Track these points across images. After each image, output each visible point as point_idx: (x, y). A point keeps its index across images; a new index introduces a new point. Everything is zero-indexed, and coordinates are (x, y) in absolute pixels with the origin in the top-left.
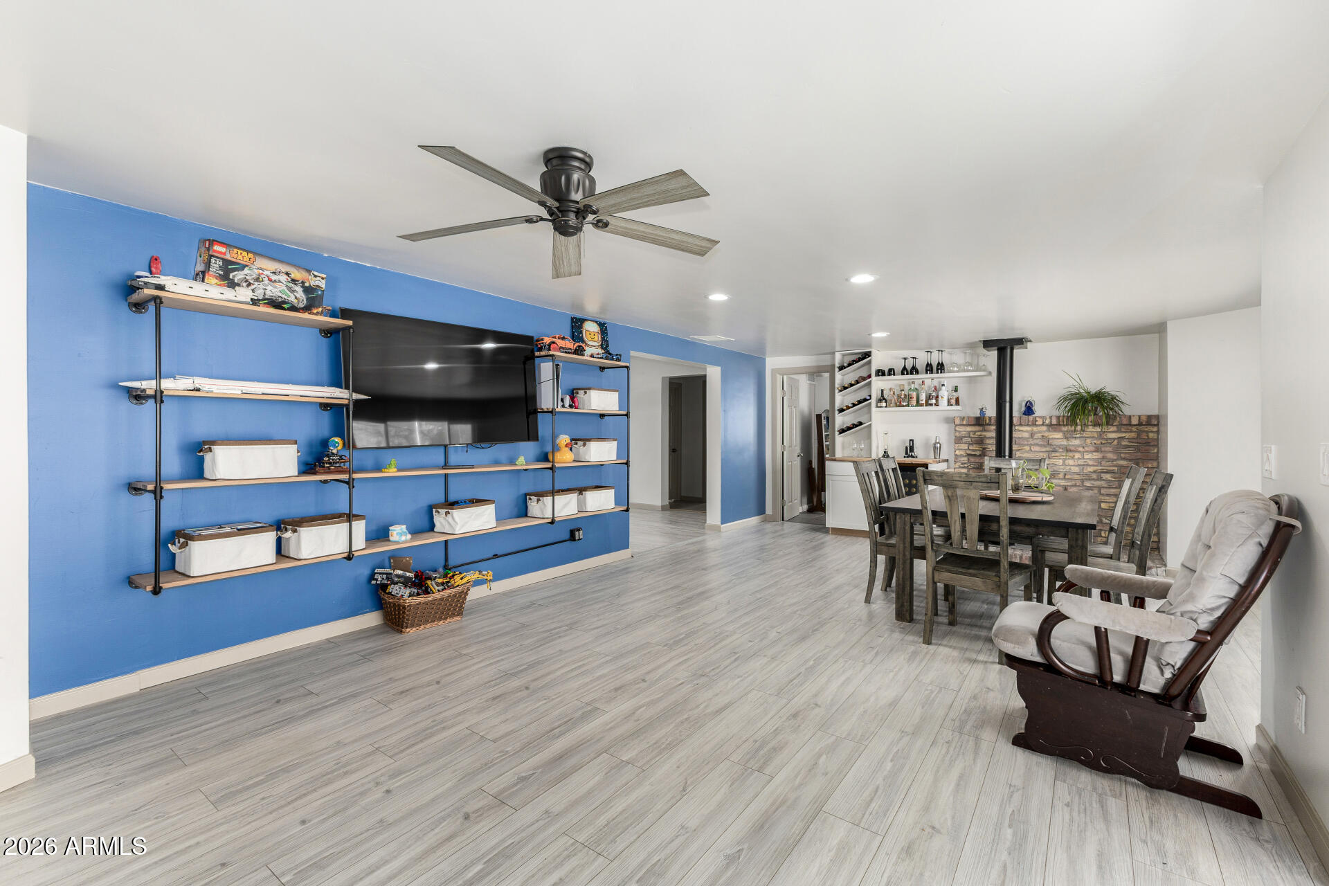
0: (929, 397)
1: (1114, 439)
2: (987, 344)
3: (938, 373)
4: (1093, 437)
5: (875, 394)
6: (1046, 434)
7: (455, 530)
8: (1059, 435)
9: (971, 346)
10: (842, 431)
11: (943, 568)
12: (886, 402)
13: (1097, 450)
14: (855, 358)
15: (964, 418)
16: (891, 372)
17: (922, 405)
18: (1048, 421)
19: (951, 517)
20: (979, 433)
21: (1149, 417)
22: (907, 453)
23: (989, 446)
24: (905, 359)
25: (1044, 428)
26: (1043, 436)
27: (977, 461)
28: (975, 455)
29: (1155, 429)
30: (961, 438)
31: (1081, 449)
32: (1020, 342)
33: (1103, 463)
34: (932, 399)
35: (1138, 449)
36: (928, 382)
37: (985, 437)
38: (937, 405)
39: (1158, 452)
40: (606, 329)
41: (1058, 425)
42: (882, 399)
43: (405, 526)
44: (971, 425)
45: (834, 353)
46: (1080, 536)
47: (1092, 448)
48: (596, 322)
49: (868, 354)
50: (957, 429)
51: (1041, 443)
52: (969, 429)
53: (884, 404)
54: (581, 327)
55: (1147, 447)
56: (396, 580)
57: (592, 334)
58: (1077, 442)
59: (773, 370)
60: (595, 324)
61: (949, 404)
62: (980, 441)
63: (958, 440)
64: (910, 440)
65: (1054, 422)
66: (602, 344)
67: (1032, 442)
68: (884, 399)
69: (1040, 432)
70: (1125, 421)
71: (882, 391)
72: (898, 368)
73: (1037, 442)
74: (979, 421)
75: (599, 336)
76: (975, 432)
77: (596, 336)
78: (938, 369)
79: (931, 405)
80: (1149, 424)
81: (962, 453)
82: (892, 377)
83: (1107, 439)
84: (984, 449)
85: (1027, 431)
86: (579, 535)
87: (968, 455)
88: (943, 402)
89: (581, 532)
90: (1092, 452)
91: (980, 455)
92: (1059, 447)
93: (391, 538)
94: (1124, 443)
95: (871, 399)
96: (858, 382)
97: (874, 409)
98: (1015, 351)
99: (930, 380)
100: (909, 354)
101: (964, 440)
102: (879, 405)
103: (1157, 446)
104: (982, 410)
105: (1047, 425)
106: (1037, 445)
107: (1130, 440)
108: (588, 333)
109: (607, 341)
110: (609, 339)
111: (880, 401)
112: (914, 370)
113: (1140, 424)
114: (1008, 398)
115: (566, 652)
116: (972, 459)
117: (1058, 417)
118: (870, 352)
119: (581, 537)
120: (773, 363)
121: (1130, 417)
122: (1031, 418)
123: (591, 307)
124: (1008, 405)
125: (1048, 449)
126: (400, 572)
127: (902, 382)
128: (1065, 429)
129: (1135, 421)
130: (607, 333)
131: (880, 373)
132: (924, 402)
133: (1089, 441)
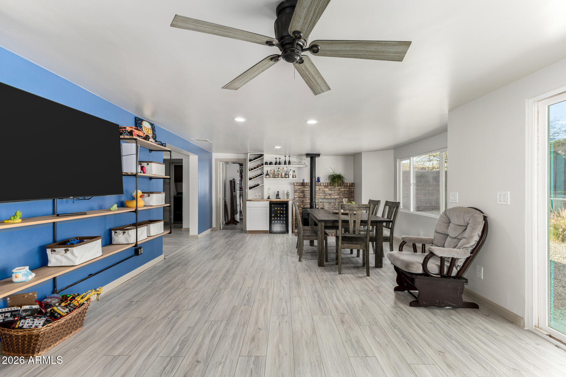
0: (286, 175)
1: (343, 191)
2: (308, 155)
3: (289, 165)
4: (337, 190)
5: (265, 172)
6: (324, 189)
7: (74, 263)
8: (327, 190)
9: (300, 155)
10: (251, 188)
11: (345, 243)
12: (269, 176)
13: (338, 195)
14: (257, 156)
15: (298, 183)
16: (271, 163)
17: (283, 177)
18: (324, 185)
19: (350, 222)
20: (302, 189)
21: (352, 183)
22: (276, 197)
23: (306, 194)
24: (276, 158)
25: (323, 187)
26: (323, 190)
27: (302, 199)
28: (301, 197)
29: (353, 187)
30: (296, 191)
31: (334, 194)
32: (318, 155)
33: (340, 199)
34: (287, 175)
35: (349, 194)
36: (285, 169)
37: (305, 190)
38: (288, 177)
39: (354, 195)
40: (154, 128)
41: (328, 186)
42: (267, 174)
43: (28, 267)
44: (300, 186)
45: (247, 154)
46: (381, 225)
47: (337, 194)
48: (149, 123)
49: (261, 155)
50: (295, 187)
51: (322, 192)
52: (299, 187)
53: (268, 177)
54: (141, 124)
55: (351, 194)
56: (24, 314)
57: (148, 129)
58: (333, 192)
59: (216, 159)
60: (148, 124)
61: (293, 177)
62: (303, 192)
63: (295, 191)
64: (278, 192)
65: (326, 185)
66: (153, 136)
67: (320, 192)
68: (268, 174)
69: (322, 188)
70: (346, 185)
71: (267, 171)
72: (274, 162)
73: (321, 192)
74: (303, 184)
75: (151, 131)
76: (301, 188)
77: (149, 131)
78: (289, 164)
79: (286, 177)
80: (352, 186)
81: (297, 196)
82: (271, 166)
83: (341, 191)
84: (304, 195)
85: (318, 188)
86: (141, 251)
87: (299, 197)
88: (291, 176)
89: (142, 249)
90: (337, 195)
91: (303, 197)
92: (327, 193)
93: (15, 280)
94: (345, 192)
95: (263, 174)
96: (258, 167)
97: (265, 179)
98: (316, 158)
99: (285, 168)
100: (278, 157)
101: (298, 191)
102: (266, 177)
103: (354, 193)
104: (303, 180)
105: (324, 186)
106: (321, 193)
107: (347, 191)
108: (145, 128)
109: (155, 135)
110: (156, 134)
111: (266, 175)
112: (280, 163)
113: (350, 186)
114: (314, 176)
115: (194, 327)
116: (300, 199)
117: (328, 183)
118: (263, 154)
119: (142, 252)
120: (215, 156)
121: (347, 183)
122: (319, 183)
123: (147, 113)
124: (314, 178)
125: (324, 194)
126: (27, 307)
127: (275, 168)
128: (329, 187)
129: (348, 185)
130: (155, 130)
131: (266, 163)
132: (284, 176)
133: (336, 191)
